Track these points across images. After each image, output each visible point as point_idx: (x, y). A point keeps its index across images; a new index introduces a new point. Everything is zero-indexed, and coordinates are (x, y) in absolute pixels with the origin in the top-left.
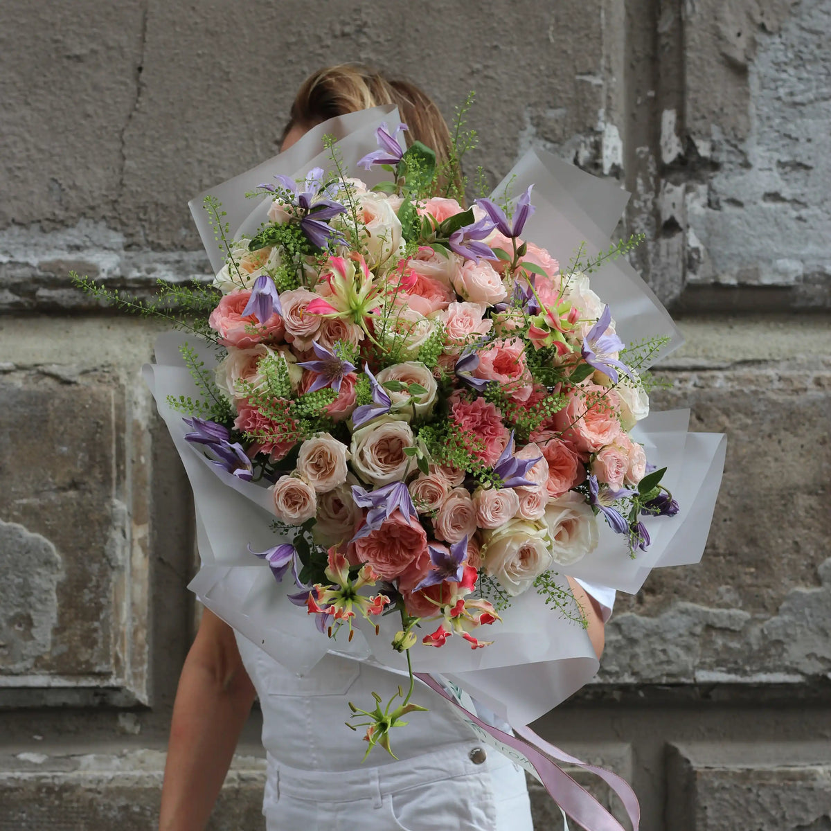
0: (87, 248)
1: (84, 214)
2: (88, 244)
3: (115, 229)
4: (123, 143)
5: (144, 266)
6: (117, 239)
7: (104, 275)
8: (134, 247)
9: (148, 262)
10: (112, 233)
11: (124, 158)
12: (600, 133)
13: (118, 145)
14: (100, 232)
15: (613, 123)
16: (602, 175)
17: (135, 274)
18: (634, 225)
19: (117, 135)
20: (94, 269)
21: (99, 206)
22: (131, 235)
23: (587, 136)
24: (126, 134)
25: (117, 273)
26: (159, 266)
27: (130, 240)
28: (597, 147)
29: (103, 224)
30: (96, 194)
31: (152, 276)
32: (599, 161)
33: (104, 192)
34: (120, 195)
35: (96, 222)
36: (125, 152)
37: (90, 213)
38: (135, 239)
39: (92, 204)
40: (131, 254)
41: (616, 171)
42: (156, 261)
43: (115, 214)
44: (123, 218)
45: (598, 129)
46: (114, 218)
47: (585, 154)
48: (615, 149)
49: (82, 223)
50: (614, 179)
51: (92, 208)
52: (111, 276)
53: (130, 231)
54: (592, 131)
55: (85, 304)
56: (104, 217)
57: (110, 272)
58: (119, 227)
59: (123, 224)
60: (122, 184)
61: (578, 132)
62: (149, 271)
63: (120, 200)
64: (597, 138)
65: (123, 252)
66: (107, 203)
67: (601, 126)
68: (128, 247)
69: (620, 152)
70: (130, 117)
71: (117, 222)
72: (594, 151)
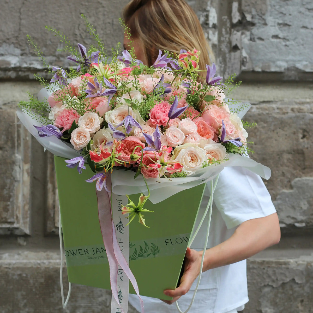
0: (6, 55)
1: (5, 42)
2: (7, 53)
3: (17, 48)
4: (20, 13)
5: (29, 62)
6: (18, 51)
7: (13, 66)
8: (24, 55)
9: (30, 61)
10: (16, 49)
11: (21, 19)
12: (208, 11)
13: (18, 14)
14: (11, 49)
15: (213, 7)
16: (209, 28)
17: (25, 65)
18: (221, 47)
19: (18, 10)
20: (9, 63)
21: (11, 38)
22: (24, 50)
23: (203, 12)
24: (22, 10)
25: (18, 65)
26: (34, 62)
27: (23, 52)
28: (207, 16)
29: (12, 46)
30: (10, 33)
31: (32, 66)
32: (208, 22)
33: (13, 33)
34: (19, 34)
35: (10, 45)
36: (21, 17)
37: (7, 41)
38: (25, 51)
39: (8, 37)
40: (23, 57)
41: (214, 26)
42: (34, 60)
43: (17, 42)
44: (20, 43)
45: (207, 10)
46: (17, 43)
47: (202, 19)
48: (214, 17)
49: (4, 45)
50: (214, 29)
51: (8, 39)
52: (16, 66)
53: (23, 48)
54: (205, 10)
55: (5, 77)
56: (13, 43)
57: (15, 64)
58: (19, 47)
59: (20, 45)
60: (20, 30)
61: (200, 11)
62: (31, 64)
63: (19, 36)
64: (207, 13)
65: (20, 57)
66: (14, 37)
67: (208, 8)
68: (22, 55)
69: (216, 19)
70: (23, 3)
71: (18, 45)
72: (206, 18)
